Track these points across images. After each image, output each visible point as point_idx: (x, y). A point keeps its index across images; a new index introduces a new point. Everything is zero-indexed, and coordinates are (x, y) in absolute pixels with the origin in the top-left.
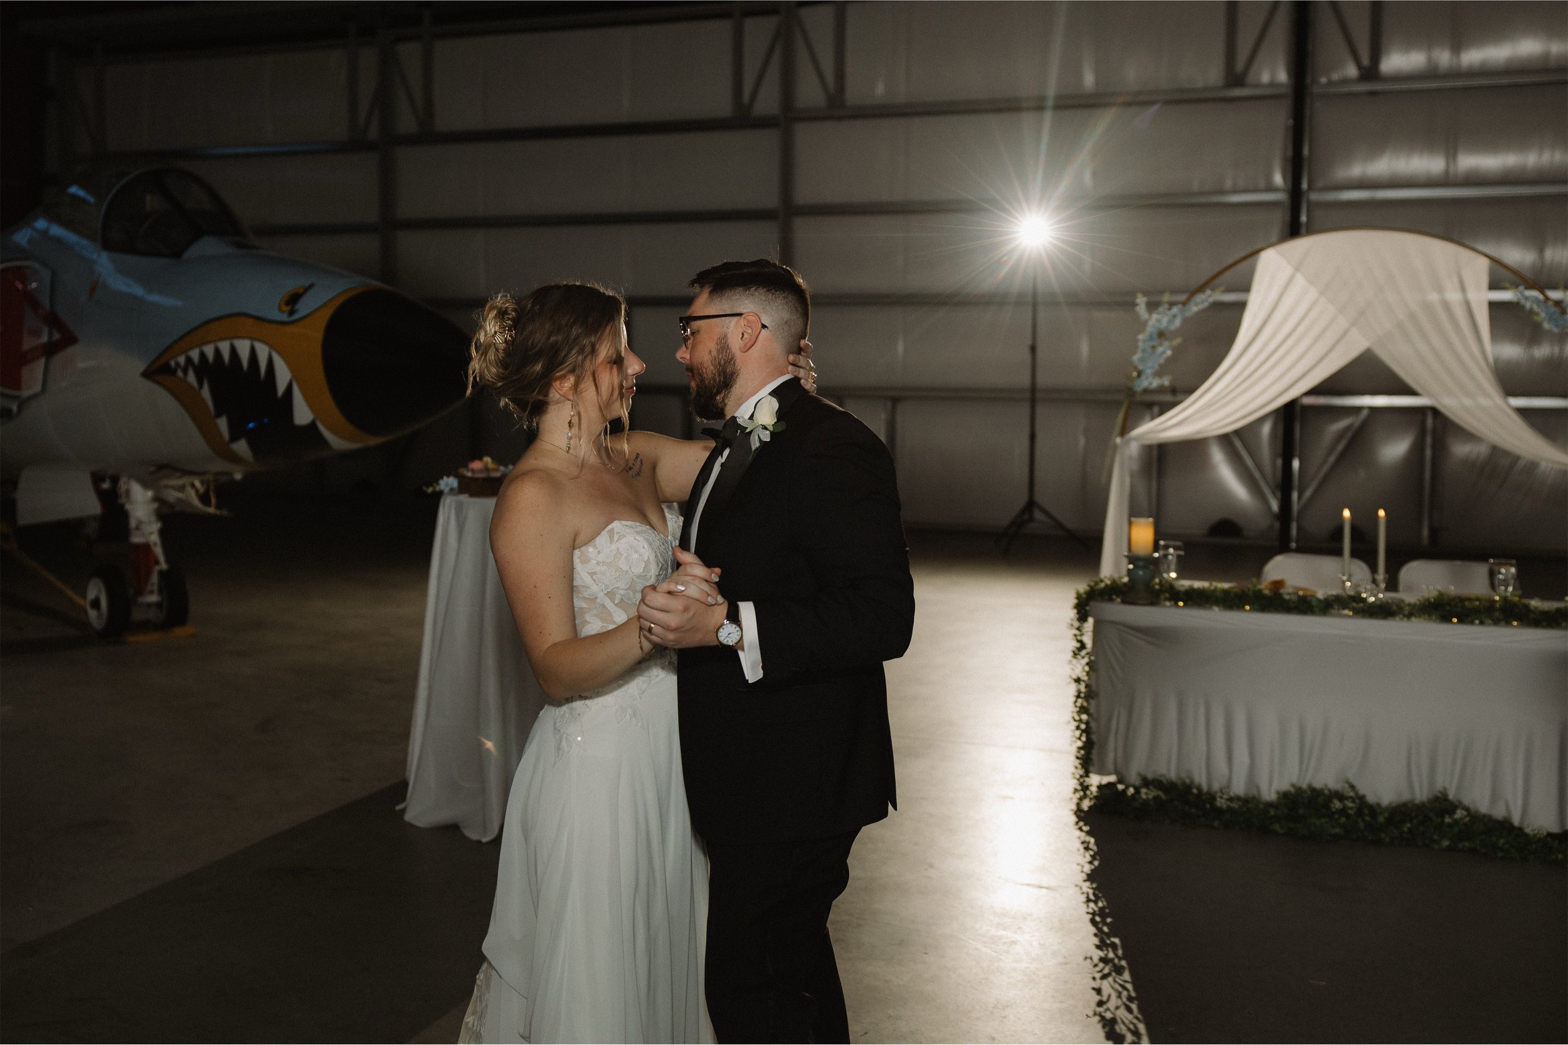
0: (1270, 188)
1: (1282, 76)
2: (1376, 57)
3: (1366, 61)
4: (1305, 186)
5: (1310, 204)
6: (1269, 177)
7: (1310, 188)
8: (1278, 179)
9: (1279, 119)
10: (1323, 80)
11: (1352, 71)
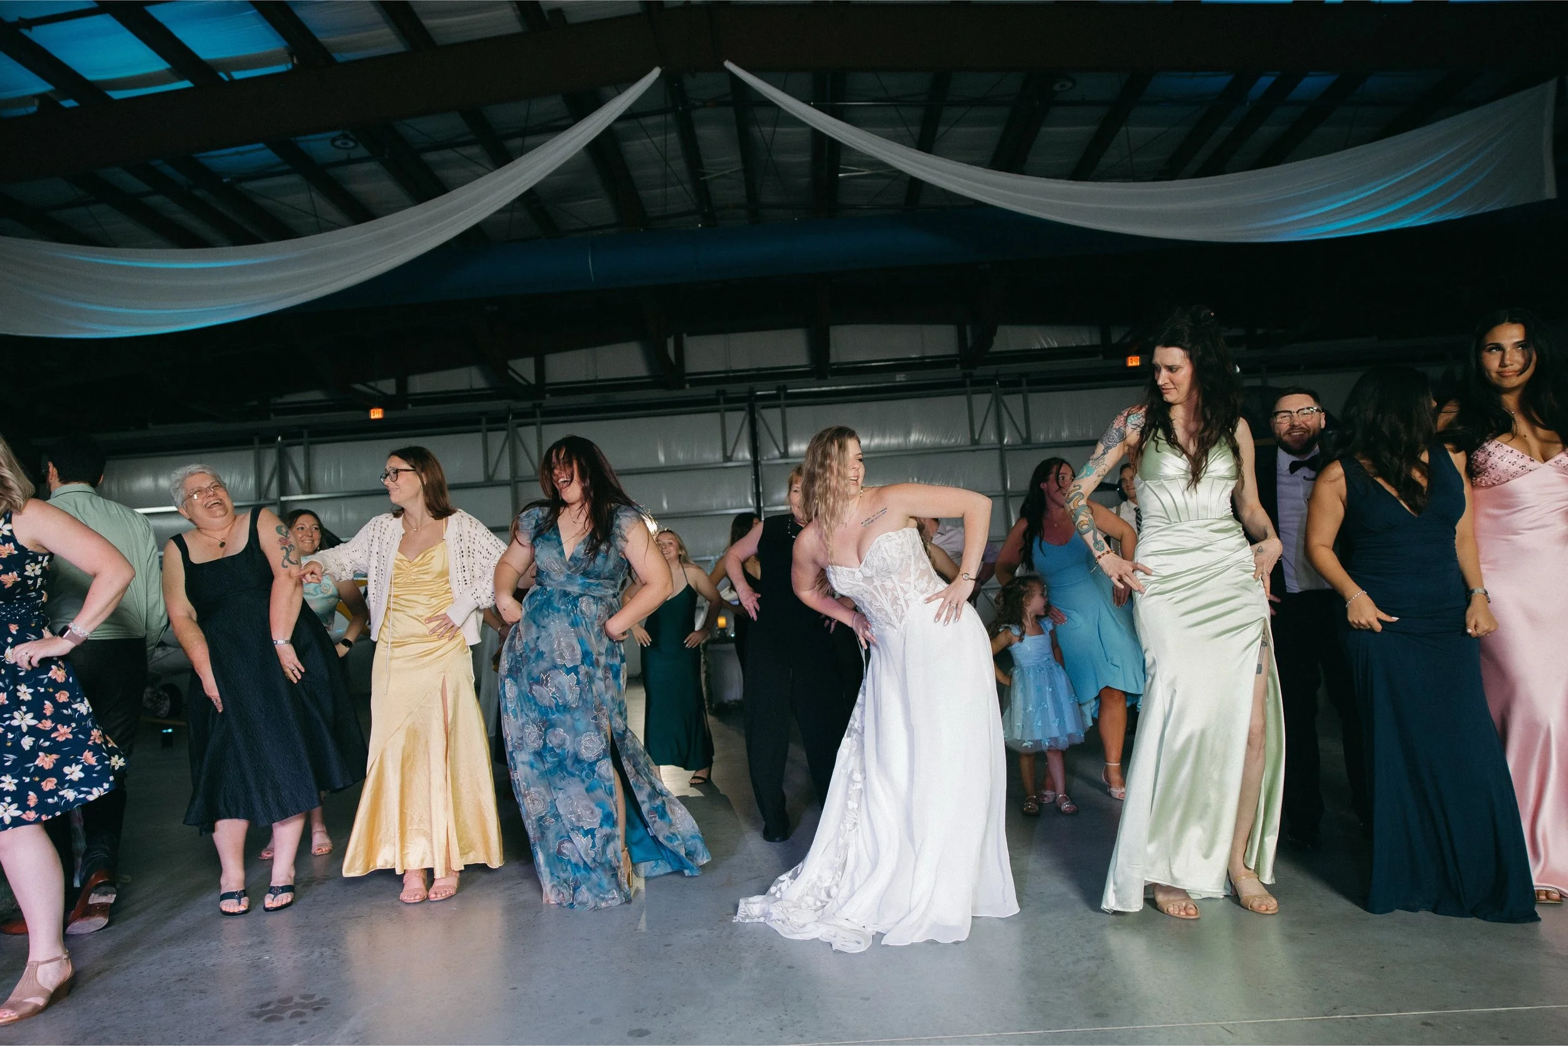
0: (748, 506)
1: (748, 456)
2: (786, 447)
3: (782, 451)
4: (762, 505)
5: (764, 512)
6: (746, 500)
7: (764, 506)
8: (750, 501)
9: (749, 477)
10: (765, 458)
11: (776, 453)
